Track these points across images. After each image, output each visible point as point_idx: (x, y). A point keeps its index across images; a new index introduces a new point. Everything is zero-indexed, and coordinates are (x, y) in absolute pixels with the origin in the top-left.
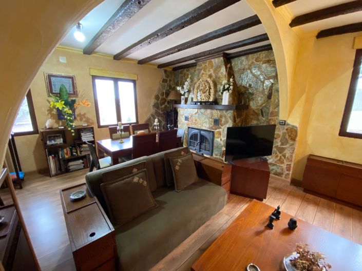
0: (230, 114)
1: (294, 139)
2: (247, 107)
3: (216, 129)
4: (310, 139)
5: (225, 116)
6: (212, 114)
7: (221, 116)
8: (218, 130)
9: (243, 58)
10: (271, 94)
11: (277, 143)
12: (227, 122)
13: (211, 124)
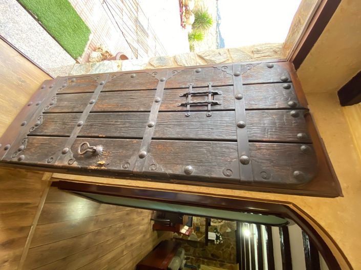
6: (203, 225)
12: (198, 237)
13: (196, 224)
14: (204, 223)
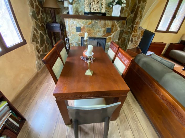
0: (119, 24)
3: (108, 36)
6: (105, 24)
8: (109, 36)
11: (136, 39)
12: (117, 30)
13: (104, 33)
14: (103, 22)
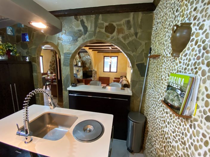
0: (81, 68)
1: (96, 74)
2: (85, 66)
3: (78, 73)
4: (99, 74)
5: (80, 69)
7: (79, 69)
9: (83, 53)
10: (91, 63)
11: (93, 75)
